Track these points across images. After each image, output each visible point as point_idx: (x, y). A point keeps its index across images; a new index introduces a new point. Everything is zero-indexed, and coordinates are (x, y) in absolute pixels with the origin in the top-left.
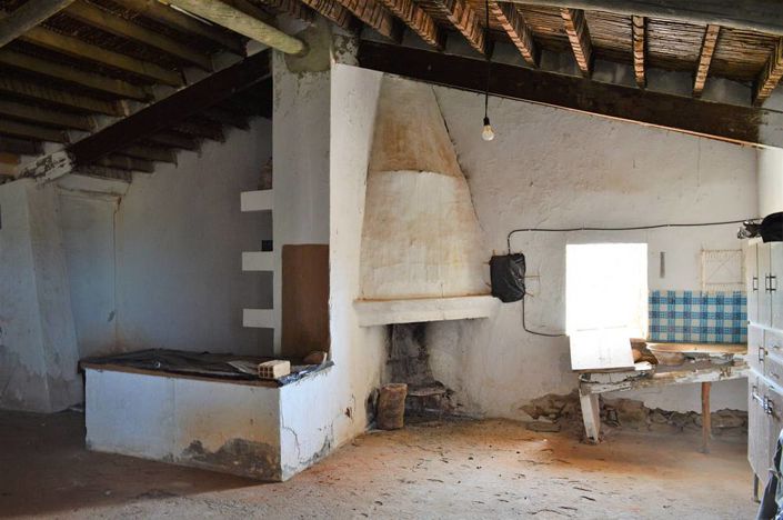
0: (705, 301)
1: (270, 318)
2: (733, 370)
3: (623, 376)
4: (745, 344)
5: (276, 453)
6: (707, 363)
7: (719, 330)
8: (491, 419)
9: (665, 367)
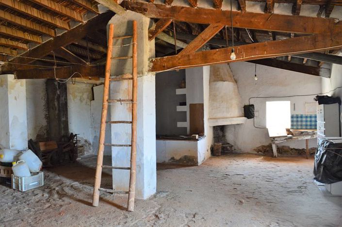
0: (307, 117)
1: (186, 124)
2: (314, 135)
3: (284, 138)
4: (316, 129)
5: (197, 158)
6: (307, 134)
7: (311, 125)
8: (245, 153)
9: (296, 136)
